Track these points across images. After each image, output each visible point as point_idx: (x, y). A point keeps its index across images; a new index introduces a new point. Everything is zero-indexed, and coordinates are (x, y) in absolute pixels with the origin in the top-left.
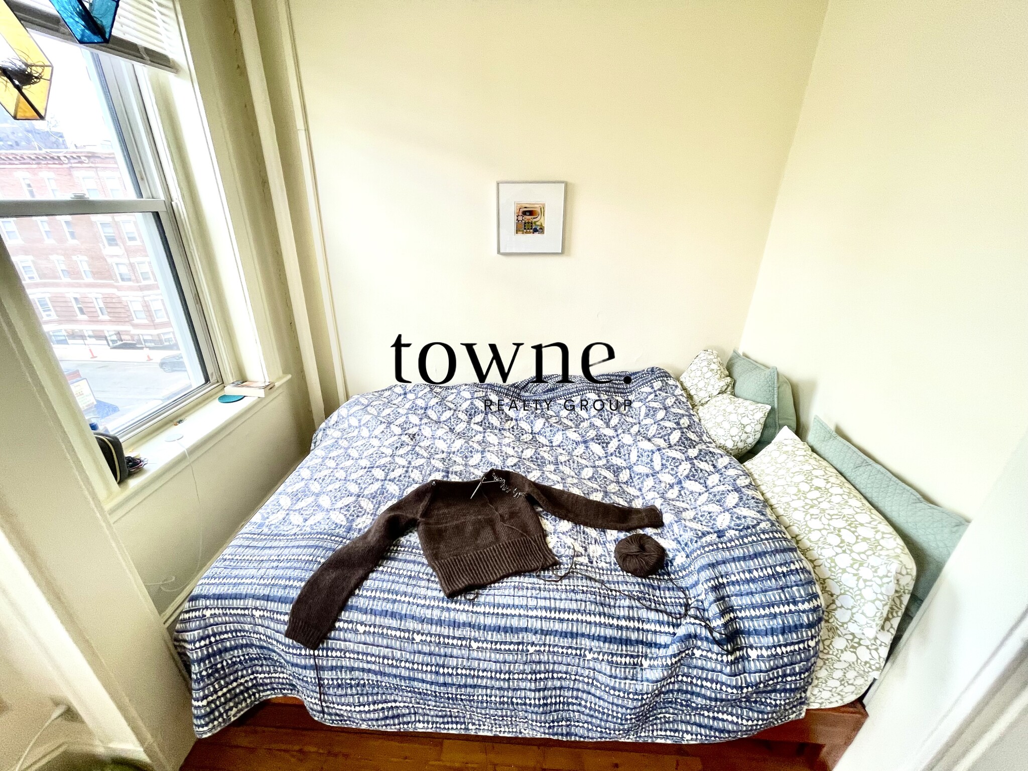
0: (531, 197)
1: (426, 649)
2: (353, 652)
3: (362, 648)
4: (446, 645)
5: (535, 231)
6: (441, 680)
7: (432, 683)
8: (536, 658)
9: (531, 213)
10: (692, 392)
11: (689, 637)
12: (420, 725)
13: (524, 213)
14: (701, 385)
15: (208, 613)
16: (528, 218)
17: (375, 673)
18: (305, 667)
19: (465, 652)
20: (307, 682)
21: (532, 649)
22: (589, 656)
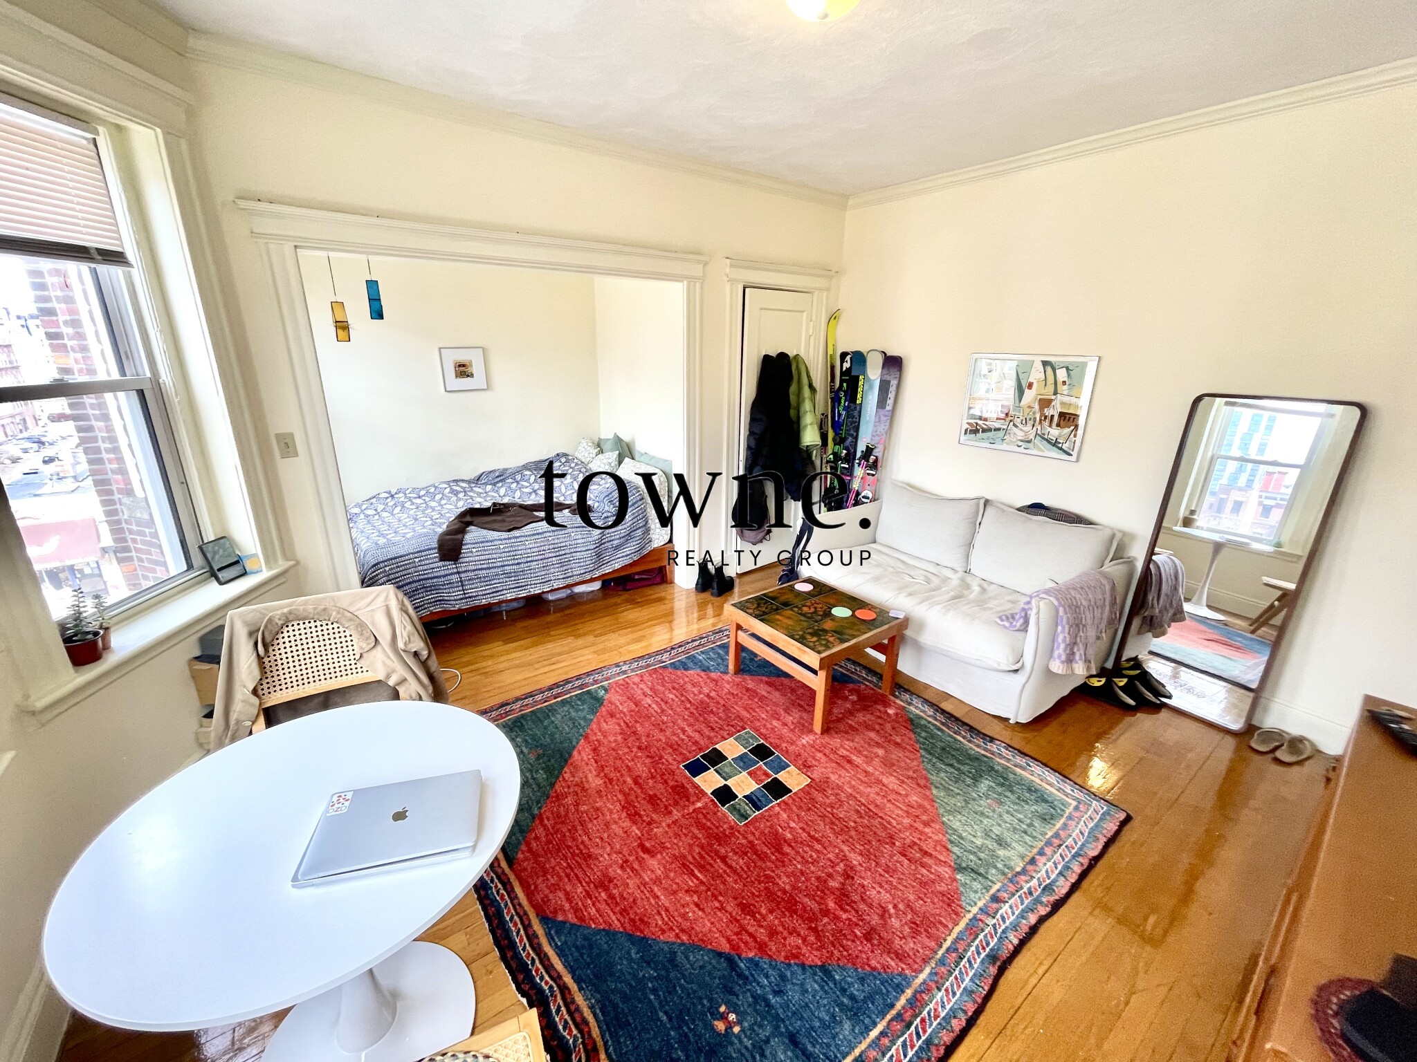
0: (462, 357)
1: (507, 550)
2: (472, 561)
3: (477, 558)
4: (515, 546)
5: (468, 376)
6: (516, 562)
7: (512, 565)
8: (552, 542)
9: (464, 366)
10: (583, 460)
11: (605, 518)
12: (508, 595)
13: (460, 366)
14: (586, 455)
15: (387, 569)
16: (462, 369)
17: (485, 569)
18: (451, 574)
19: (523, 547)
20: (453, 583)
21: (550, 539)
22: (573, 535)
